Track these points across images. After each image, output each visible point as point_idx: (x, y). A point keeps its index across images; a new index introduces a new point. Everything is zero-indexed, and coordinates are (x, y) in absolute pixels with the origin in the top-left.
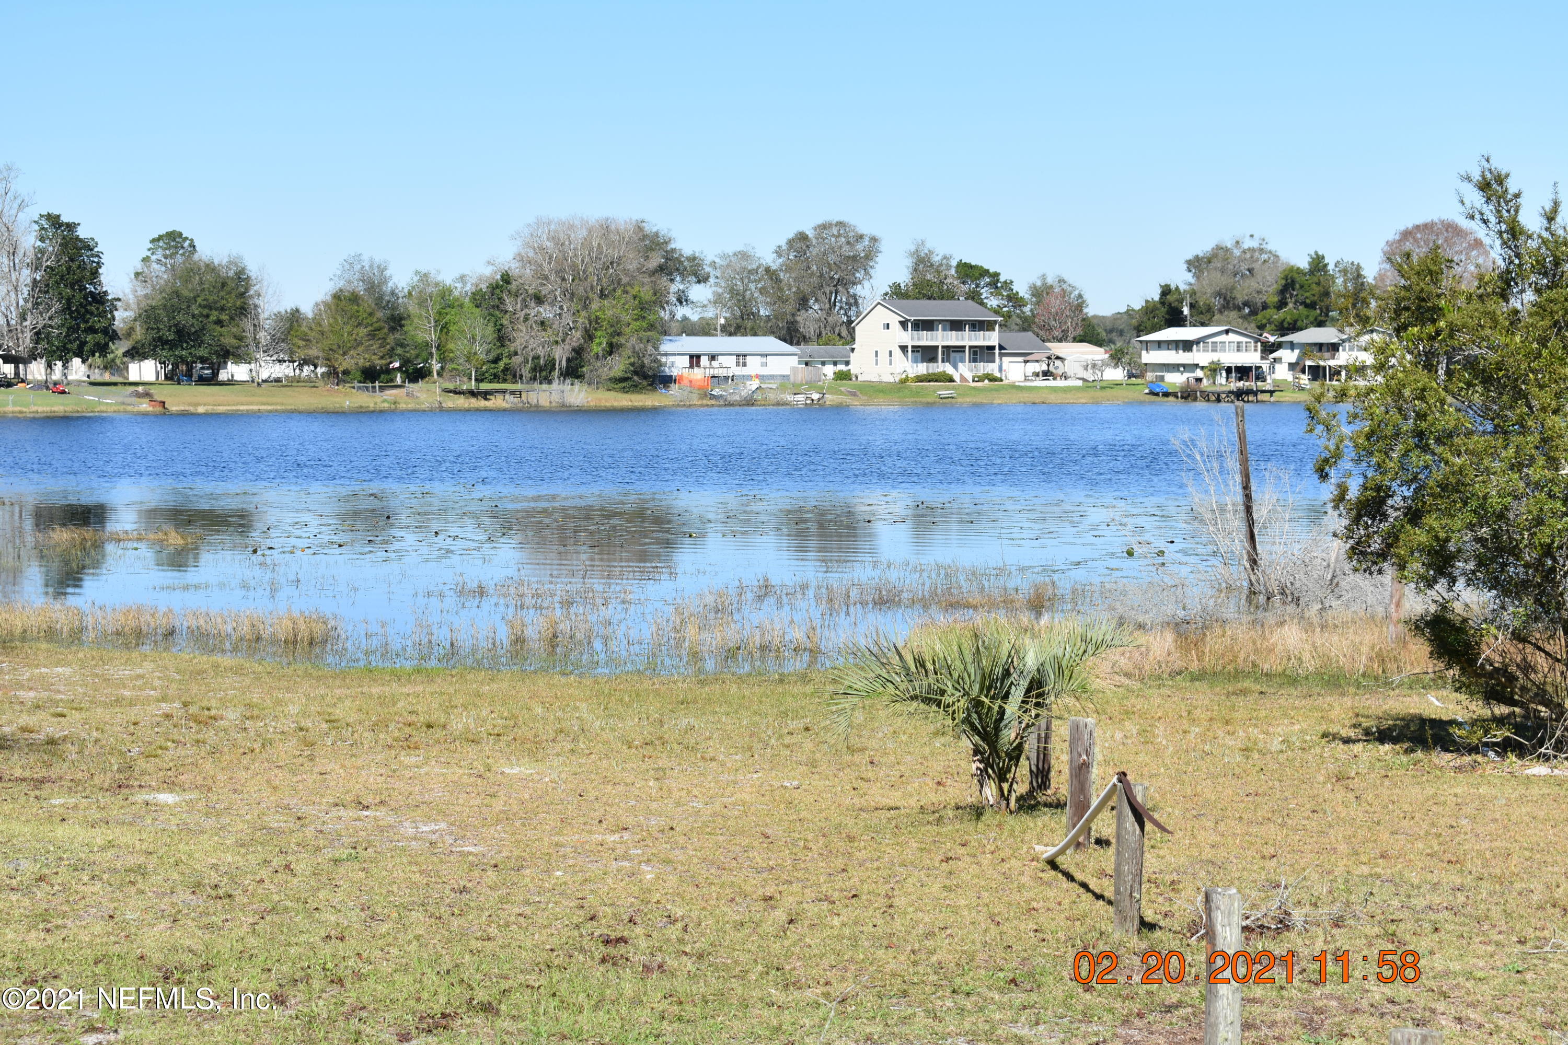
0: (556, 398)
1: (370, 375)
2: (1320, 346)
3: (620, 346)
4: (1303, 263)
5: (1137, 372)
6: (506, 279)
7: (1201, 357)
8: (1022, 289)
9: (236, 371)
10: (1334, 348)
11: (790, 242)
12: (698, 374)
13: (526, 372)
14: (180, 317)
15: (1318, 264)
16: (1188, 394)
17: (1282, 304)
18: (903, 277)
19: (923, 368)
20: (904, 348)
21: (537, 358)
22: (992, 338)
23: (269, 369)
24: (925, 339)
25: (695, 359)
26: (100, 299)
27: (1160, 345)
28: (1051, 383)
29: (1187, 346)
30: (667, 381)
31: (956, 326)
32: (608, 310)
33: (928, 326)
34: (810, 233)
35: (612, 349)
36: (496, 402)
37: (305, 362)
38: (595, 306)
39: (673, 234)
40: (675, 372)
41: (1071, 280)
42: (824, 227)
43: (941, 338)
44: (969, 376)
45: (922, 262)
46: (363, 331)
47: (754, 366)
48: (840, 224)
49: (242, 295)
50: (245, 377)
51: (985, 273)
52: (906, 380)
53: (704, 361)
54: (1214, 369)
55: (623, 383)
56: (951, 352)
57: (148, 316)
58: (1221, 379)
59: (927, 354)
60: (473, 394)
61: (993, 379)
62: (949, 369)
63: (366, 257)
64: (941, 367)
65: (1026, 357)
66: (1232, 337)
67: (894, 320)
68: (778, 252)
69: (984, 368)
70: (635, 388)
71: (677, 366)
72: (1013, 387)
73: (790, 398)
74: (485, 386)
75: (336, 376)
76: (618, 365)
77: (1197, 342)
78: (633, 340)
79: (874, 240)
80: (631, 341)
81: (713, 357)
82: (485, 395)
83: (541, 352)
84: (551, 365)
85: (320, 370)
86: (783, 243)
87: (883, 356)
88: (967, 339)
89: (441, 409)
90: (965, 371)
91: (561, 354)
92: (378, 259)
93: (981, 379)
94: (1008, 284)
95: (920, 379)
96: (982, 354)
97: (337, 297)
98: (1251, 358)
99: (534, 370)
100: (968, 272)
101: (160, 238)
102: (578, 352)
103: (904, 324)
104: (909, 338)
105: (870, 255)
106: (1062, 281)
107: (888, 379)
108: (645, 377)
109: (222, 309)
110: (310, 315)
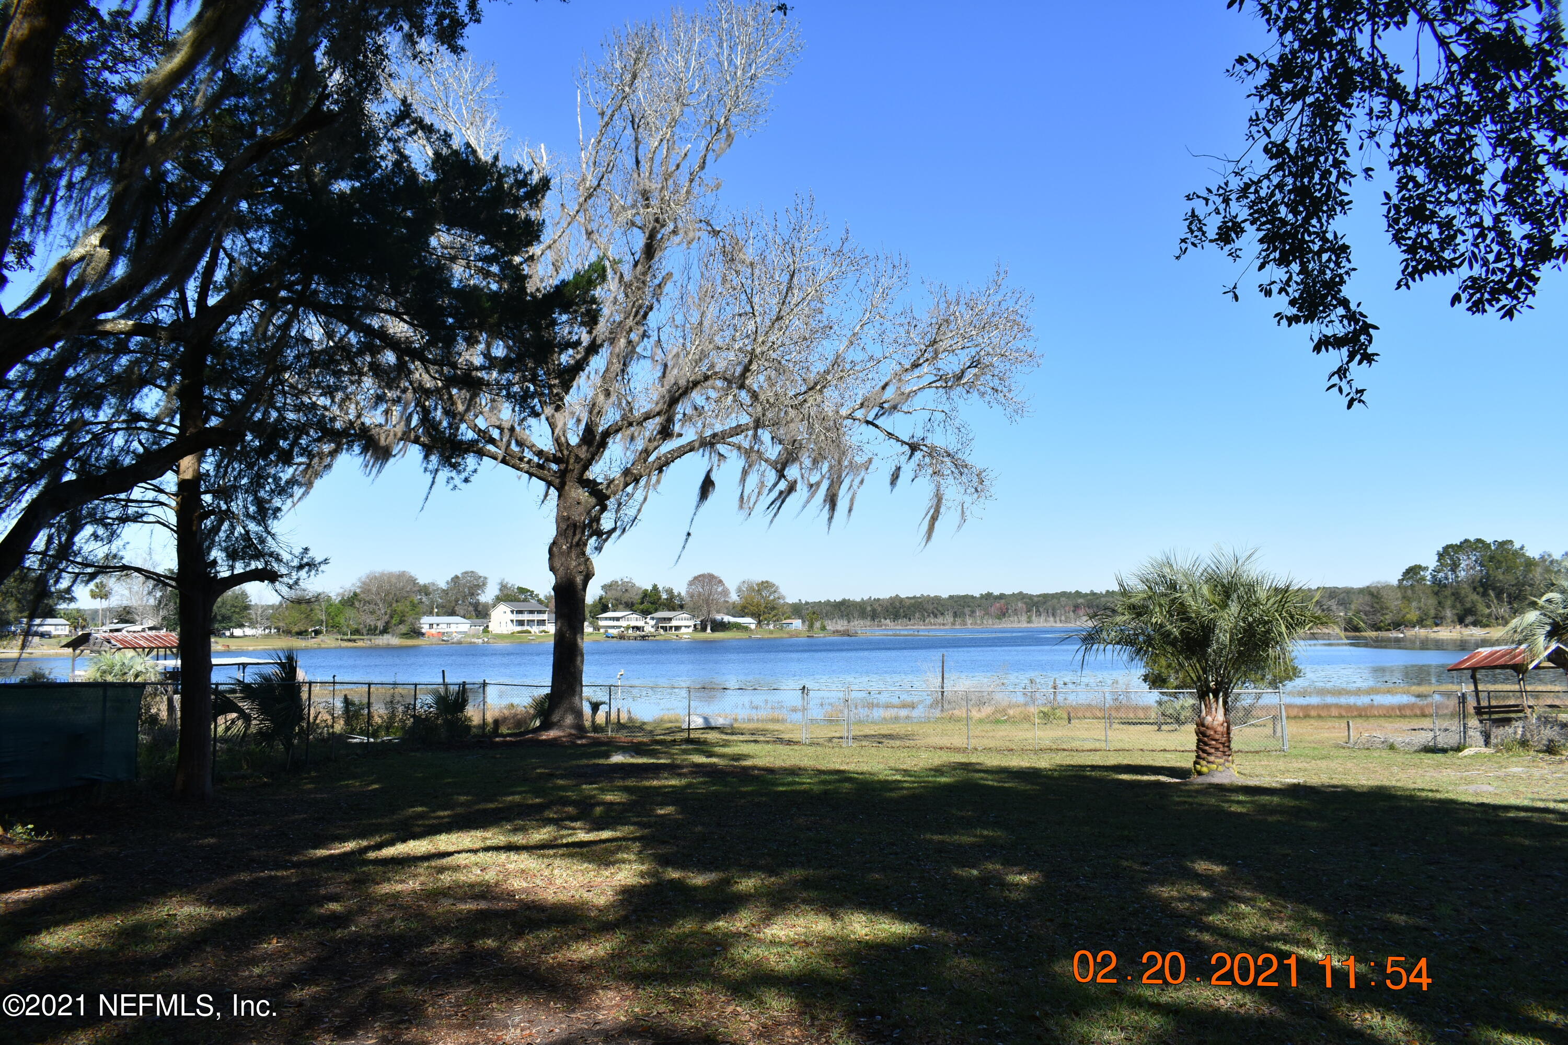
0: (385, 642)
1: (300, 634)
2: (665, 619)
3: (404, 621)
4: (650, 588)
5: (597, 629)
6: (355, 594)
7: (623, 623)
9: (238, 632)
10: (670, 619)
11: (452, 579)
12: (433, 631)
13: (365, 632)
14: (223, 611)
15: (655, 587)
16: (621, 637)
17: (642, 603)
18: (497, 592)
19: (519, 628)
20: (512, 621)
21: (370, 625)
22: (545, 617)
23: (259, 631)
24: (520, 617)
25: (431, 625)
27: (606, 619)
29: (618, 619)
30: (423, 634)
31: (531, 612)
32: (399, 607)
33: (520, 612)
34: (460, 576)
35: (401, 622)
36: (360, 644)
37: (266, 628)
38: (394, 605)
40: (423, 631)
42: (466, 573)
43: (526, 617)
44: (537, 631)
45: (503, 587)
46: (302, 615)
47: (453, 628)
48: (472, 572)
50: (242, 635)
51: (528, 591)
52: (512, 633)
53: (434, 626)
54: (628, 628)
55: (405, 635)
56: (530, 622)
58: (630, 631)
59: (521, 623)
60: (350, 640)
61: (545, 632)
62: (529, 628)
64: (526, 628)
66: (634, 616)
67: (508, 610)
68: (448, 583)
69: (542, 628)
70: (411, 637)
71: (425, 629)
73: (476, 640)
74: (353, 637)
75: (287, 632)
76: (403, 628)
77: (622, 617)
79: (485, 579)
80: (410, 620)
81: (437, 625)
82: (354, 641)
83: (371, 623)
84: (376, 628)
85: (273, 631)
86: (450, 580)
87: (503, 624)
88: (536, 617)
89: (340, 647)
90: (535, 629)
91: (380, 625)
93: (541, 632)
94: (537, 595)
95: (519, 632)
96: (541, 623)
98: (640, 623)
99: (368, 630)
100: (522, 590)
102: (387, 623)
103: (512, 612)
104: (515, 617)
105: (484, 584)
107: (505, 632)
108: (415, 633)
109: (236, 607)
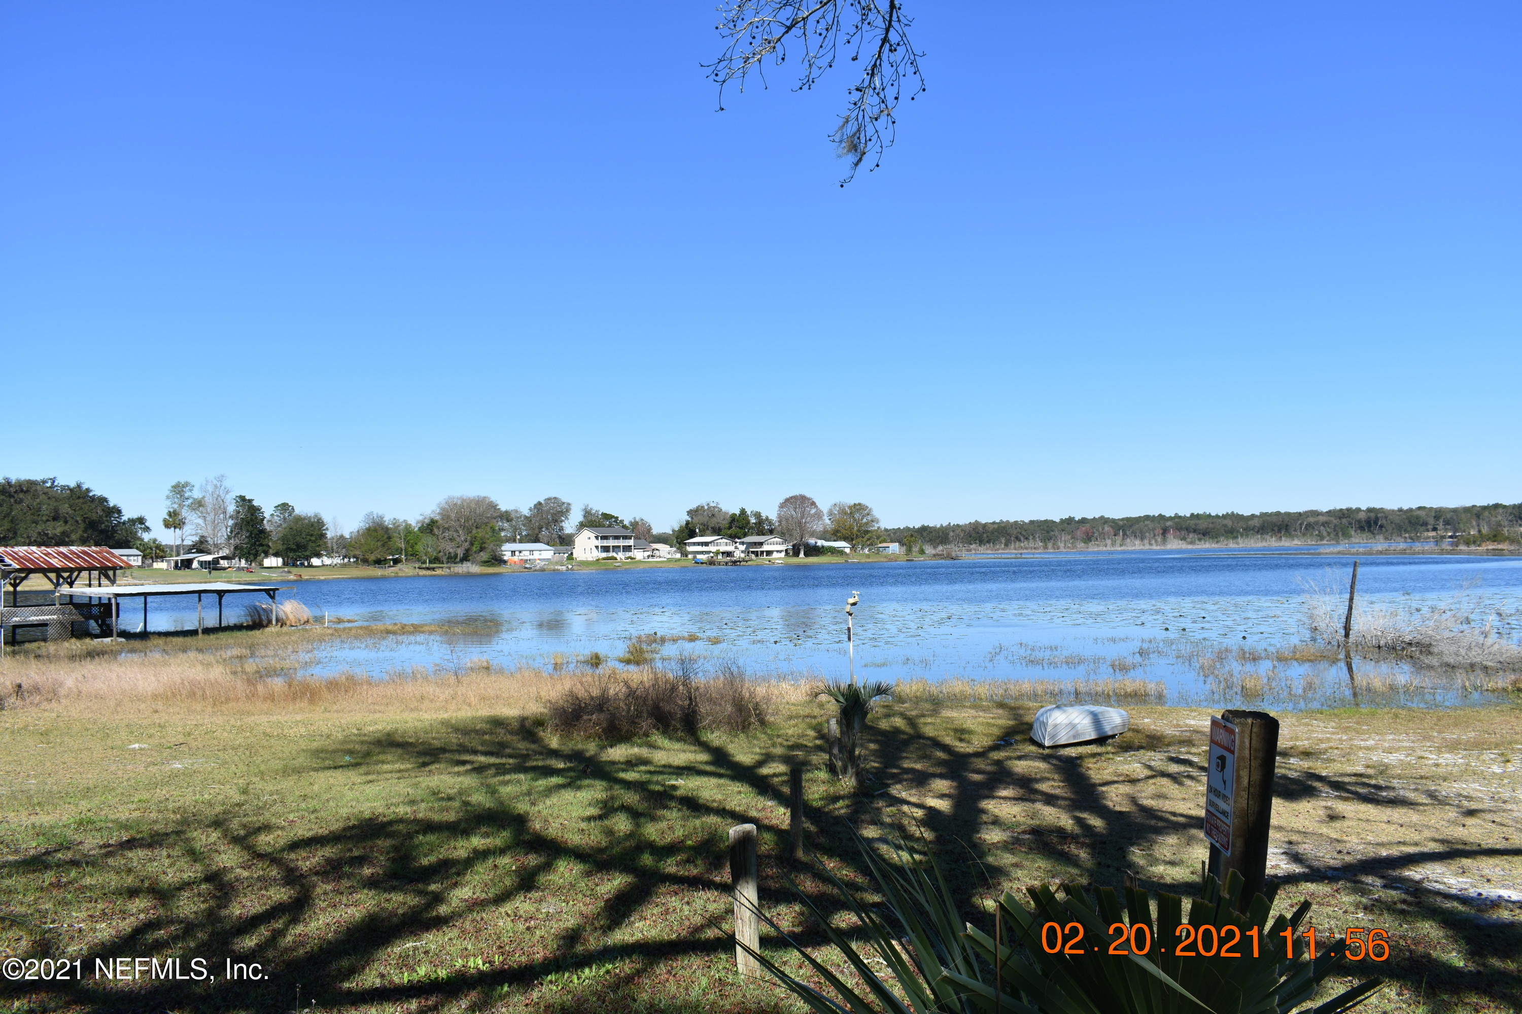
0: (465, 570)
1: (378, 562)
2: (755, 543)
3: (485, 548)
4: (738, 512)
5: (685, 554)
6: (434, 521)
7: (713, 548)
8: (626, 523)
9: (315, 561)
10: (761, 544)
11: (535, 505)
12: (516, 558)
13: (445, 560)
14: (298, 539)
15: (743, 511)
16: (711, 563)
17: (730, 528)
18: (580, 518)
19: (604, 555)
20: (597, 547)
21: (450, 553)
22: (631, 542)
23: (337, 560)
24: (606, 543)
25: (513, 553)
26: (263, 531)
27: (694, 544)
28: (655, 559)
29: (706, 544)
30: (505, 562)
31: (617, 538)
32: (480, 533)
33: (605, 538)
34: (543, 502)
35: (482, 549)
36: (439, 572)
37: (345, 557)
38: (474, 531)
39: (498, 502)
40: (505, 558)
41: (645, 519)
42: (549, 499)
43: (611, 543)
44: (623, 557)
45: (587, 513)
46: (379, 544)
47: (536, 555)
48: (555, 498)
49: (320, 529)
50: (320, 564)
51: (613, 517)
52: (598, 560)
53: (517, 553)
54: (717, 553)
55: (486, 563)
56: (616, 548)
57: (284, 539)
58: (720, 557)
59: (606, 549)
60: (428, 569)
61: (632, 558)
62: (614, 555)
63: (375, 513)
64: (611, 554)
65: (644, 550)
66: (724, 540)
67: (593, 536)
68: (530, 509)
69: (628, 554)
70: (493, 565)
71: (507, 556)
72: (640, 561)
73: (560, 568)
74: (432, 566)
75: (365, 561)
76: (484, 556)
77: (711, 542)
78: (492, 545)
79: (569, 504)
80: (490, 546)
81: (520, 552)
82: (433, 569)
83: (451, 550)
84: (456, 555)
85: (352, 560)
86: (532, 506)
87: (588, 550)
88: (621, 543)
89: (418, 576)
90: (620, 556)
91: (460, 552)
92: (380, 513)
93: (627, 558)
94: (621, 521)
95: (604, 559)
96: (627, 548)
97: (369, 529)
98: (730, 548)
99: (448, 558)
100: (606, 516)
101: (279, 506)
102: (467, 550)
103: (597, 538)
104: (599, 543)
105: (568, 510)
106: (642, 520)
107: (590, 559)
108: (496, 560)
109: (312, 535)
110: (348, 537)
